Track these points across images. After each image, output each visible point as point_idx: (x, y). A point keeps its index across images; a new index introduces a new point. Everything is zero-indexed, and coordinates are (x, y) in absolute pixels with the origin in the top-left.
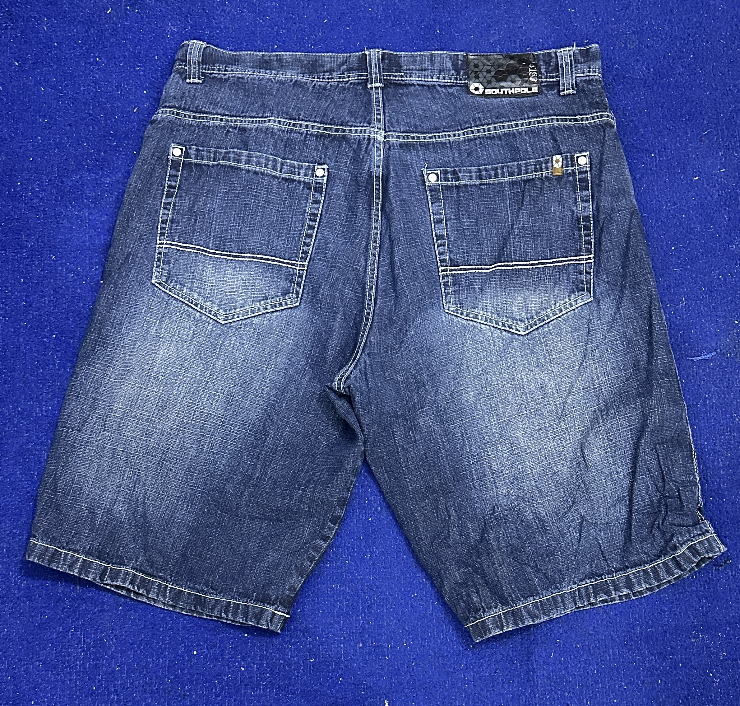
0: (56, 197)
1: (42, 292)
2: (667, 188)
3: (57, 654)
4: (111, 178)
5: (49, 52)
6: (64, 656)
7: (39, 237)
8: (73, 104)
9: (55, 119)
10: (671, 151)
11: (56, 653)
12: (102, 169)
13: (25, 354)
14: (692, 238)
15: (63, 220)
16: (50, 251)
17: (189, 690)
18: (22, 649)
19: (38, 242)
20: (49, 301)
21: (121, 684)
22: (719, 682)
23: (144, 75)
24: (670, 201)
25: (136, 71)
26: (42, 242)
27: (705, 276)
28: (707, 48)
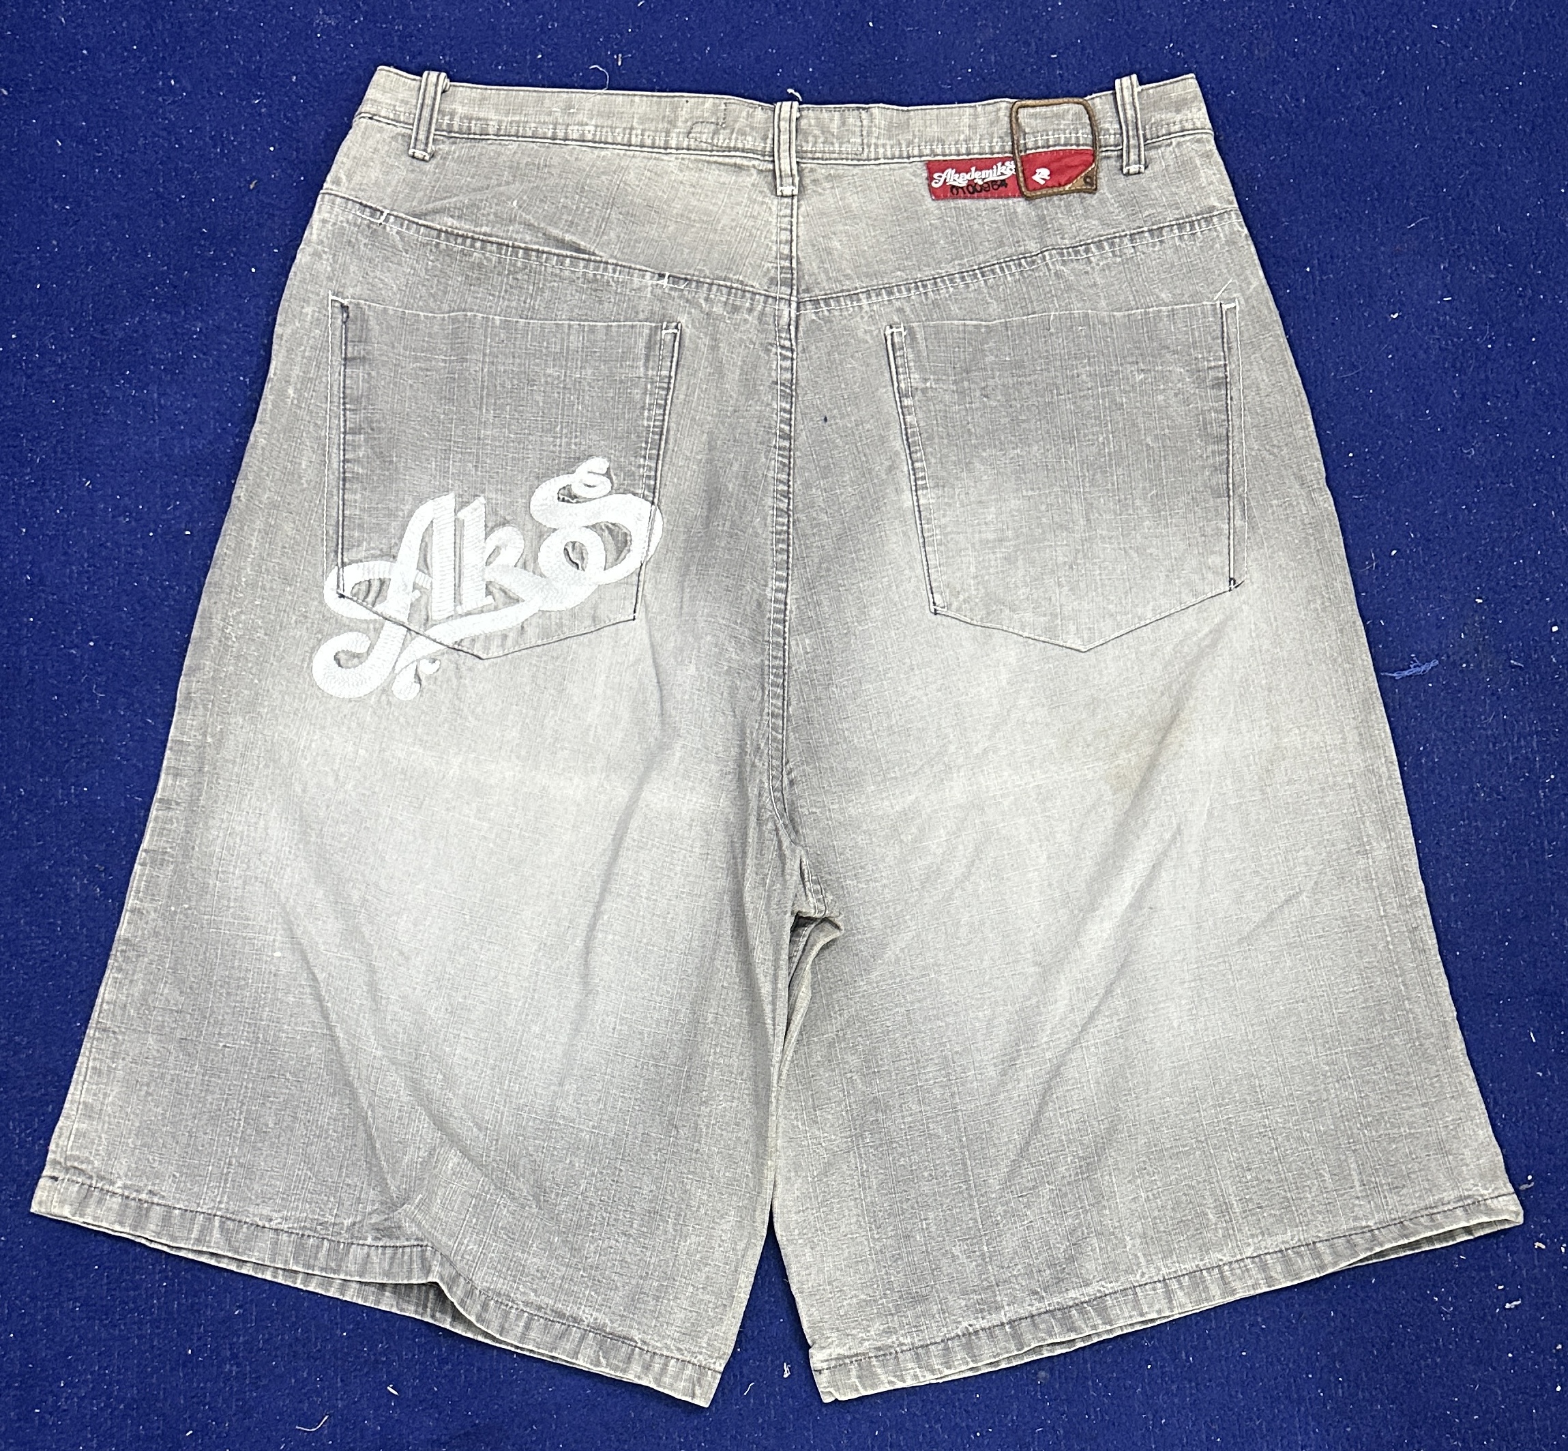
0: (91, 361)
1: (65, 554)
2: (1337, 335)
3: (113, 1286)
4: (203, 321)
5: (74, 68)
6: (127, 1290)
7: (58, 441)
8: (122, 172)
9: (87, 204)
10: (1344, 261)
11: (109, 1283)
12: (185, 305)
13: (31, 681)
14: (1387, 435)
15: (106, 408)
16: (80, 470)
17: (384, 1352)
18: (37, 1276)
19: (55, 452)
20: (79, 573)
21: (246, 1342)
22: (1453, 1315)
23: (270, 116)
24: (1343, 363)
25: (255, 106)
26: (64, 452)
27: (1416, 508)
28: (1415, 57)
